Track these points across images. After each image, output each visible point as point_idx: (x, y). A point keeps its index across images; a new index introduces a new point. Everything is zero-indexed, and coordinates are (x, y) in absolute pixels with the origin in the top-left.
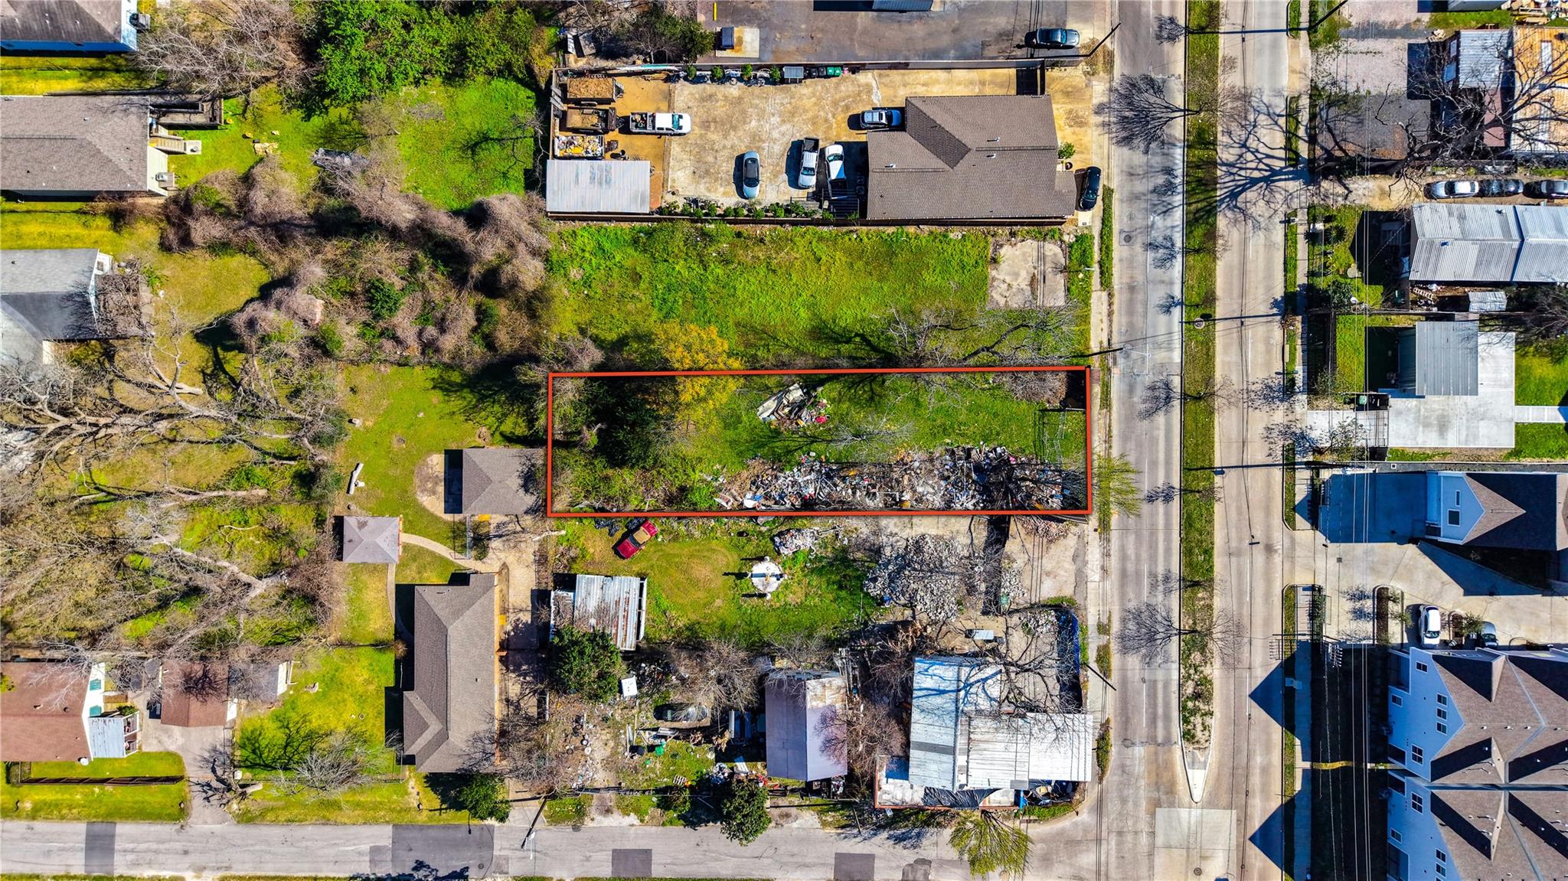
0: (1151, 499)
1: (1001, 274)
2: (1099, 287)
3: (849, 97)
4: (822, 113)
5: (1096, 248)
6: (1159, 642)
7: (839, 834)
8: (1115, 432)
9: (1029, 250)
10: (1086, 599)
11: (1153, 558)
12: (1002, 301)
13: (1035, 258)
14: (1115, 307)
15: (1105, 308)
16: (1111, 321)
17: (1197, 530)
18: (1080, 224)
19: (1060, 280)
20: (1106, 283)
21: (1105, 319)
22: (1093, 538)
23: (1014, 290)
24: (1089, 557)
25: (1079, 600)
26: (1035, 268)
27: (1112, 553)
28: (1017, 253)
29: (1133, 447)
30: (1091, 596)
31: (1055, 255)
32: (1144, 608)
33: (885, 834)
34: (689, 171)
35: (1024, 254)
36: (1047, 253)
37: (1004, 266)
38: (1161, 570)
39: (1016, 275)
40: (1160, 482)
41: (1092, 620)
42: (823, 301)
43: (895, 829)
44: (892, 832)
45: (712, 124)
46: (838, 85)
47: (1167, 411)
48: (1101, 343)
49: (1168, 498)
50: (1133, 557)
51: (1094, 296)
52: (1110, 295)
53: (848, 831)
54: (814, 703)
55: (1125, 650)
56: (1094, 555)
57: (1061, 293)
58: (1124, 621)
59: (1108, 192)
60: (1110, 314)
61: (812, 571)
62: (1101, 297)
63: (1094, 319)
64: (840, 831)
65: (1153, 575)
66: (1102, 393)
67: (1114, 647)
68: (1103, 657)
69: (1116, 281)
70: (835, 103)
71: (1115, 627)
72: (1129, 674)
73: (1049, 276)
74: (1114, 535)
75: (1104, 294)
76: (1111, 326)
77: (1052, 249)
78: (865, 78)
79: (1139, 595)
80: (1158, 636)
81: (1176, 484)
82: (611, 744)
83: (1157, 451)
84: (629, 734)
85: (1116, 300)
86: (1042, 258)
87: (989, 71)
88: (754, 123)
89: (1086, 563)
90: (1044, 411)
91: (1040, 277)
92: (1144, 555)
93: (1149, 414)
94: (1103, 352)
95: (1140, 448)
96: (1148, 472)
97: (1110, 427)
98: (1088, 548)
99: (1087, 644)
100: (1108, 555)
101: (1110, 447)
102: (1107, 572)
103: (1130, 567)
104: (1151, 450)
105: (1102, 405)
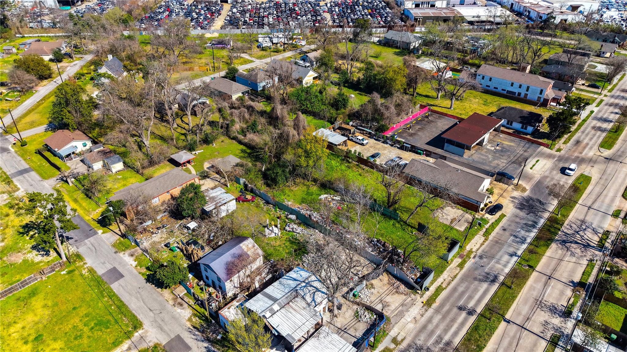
0: (461, 308)
1: (441, 212)
2: (482, 234)
4: (409, 158)
5: (488, 225)
7: (189, 328)
8: (458, 277)
9: (459, 212)
10: (396, 323)
11: (446, 331)
12: (437, 218)
13: (459, 215)
14: (486, 244)
15: (481, 241)
16: (481, 246)
17: (479, 334)
18: (485, 217)
19: (466, 225)
20: (486, 235)
21: (479, 244)
22: (419, 305)
23: (444, 218)
24: (411, 310)
25: (392, 320)
26: (457, 217)
27: (424, 316)
28: (453, 211)
29: (464, 287)
30: (400, 324)
31: (469, 218)
32: (425, 348)
33: (206, 345)
35: (456, 212)
36: (465, 216)
37: (444, 211)
38: (447, 338)
39: (448, 215)
40: (471, 305)
41: (393, 333)
43: (213, 346)
44: (210, 346)
45: (373, 147)
47: (490, 284)
48: (472, 249)
49: (471, 313)
50: (435, 324)
51: (478, 236)
52: (486, 240)
53: (194, 330)
54: (243, 246)
56: (415, 311)
57: (464, 228)
58: (410, 346)
59: (503, 216)
60: (482, 244)
61: (290, 241)
62: (481, 237)
63: (473, 241)
64: (191, 328)
65: (440, 338)
66: (461, 263)
69: (491, 237)
71: (403, 346)
73: (462, 222)
74: (431, 310)
75: (483, 239)
77: (468, 216)
79: (426, 340)
81: (479, 310)
82: (163, 239)
83: (476, 294)
84: (171, 241)
85: (487, 242)
86: (462, 216)
88: (385, 152)
89: (407, 311)
91: (458, 220)
92: (442, 327)
93: (481, 281)
94: (471, 252)
95: (467, 288)
96: (466, 299)
97: (457, 274)
98: (414, 306)
99: (382, 341)
100: (422, 316)
101: (452, 280)
102: (416, 321)
103: (430, 327)
104: (473, 292)
105: (458, 266)
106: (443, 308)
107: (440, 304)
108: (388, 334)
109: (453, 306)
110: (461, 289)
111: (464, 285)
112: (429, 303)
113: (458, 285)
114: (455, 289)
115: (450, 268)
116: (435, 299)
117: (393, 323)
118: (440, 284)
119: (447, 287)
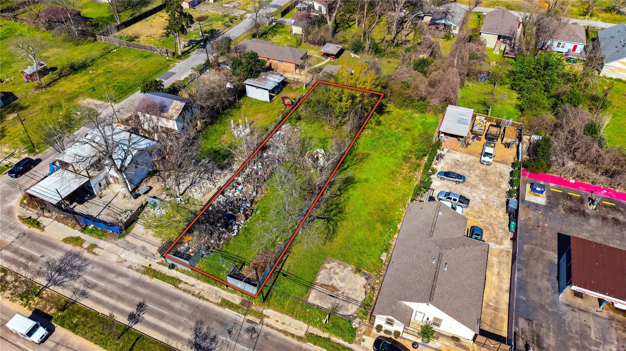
0: (141, 306)
1: (347, 271)
2: (310, 331)
3: (495, 232)
4: (485, 217)
5: (341, 341)
6: (53, 273)
8: (201, 302)
9: (357, 294)
10: (117, 245)
11: (104, 291)
12: (328, 266)
13: (350, 296)
14: (289, 338)
15: (292, 330)
16: (280, 331)
17: (94, 326)
18: (364, 337)
19: (327, 305)
20: (311, 338)
21: (283, 327)
22: (146, 262)
23: (333, 275)
24: (138, 256)
25: (121, 241)
26: (343, 293)
27: (129, 270)
28: (358, 287)
29: (183, 309)
30: (115, 248)
31: (347, 309)
32: (80, 273)
34: (459, 159)
35: (356, 290)
36: (350, 305)
37: (352, 275)
38: (93, 293)
39: (343, 280)
40: (147, 317)
41: (102, 243)
42: (368, 185)
45: (485, 173)
46: (504, 229)
47: (190, 342)
48: (268, 317)
49: (132, 317)
50: (115, 280)
51: (305, 326)
52: (300, 338)
54: (174, 104)
55: (69, 253)
56: (137, 260)
57: (317, 302)
58: (85, 260)
60: (286, 333)
62: (301, 329)
63: (287, 319)
65: (94, 286)
66: (232, 304)
67: (77, 249)
68: (77, 241)
70: (491, 224)
71: (86, 254)
72: (54, 251)
73: (333, 300)
74: (138, 275)
75: (302, 334)
76: (277, 329)
77: (352, 309)
78: (507, 245)
79: (91, 274)
80: (57, 274)
81: (139, 327)
83: (168, 323)
85: (295, 341)
86: (348, 300)
87: (506, 317)
88: (483, 188)
89: (136, 253)
90: (244, 264)
91: (334, 294)
92: (110, 287)
93: (197, 332)
94: (261, 316)
95: (180, 313)
96: (158, 311)
97: (207, 300)
98: (144, 258)
99: (92, 236)
100: (129, 267)
101: (193, 295)
102: (121, 262)
103: (111, 276)
104: (172, 319)
105: (224, 300)
106: (142, 286)
107: (148, 283)
108: (101, 239)
109: (145, 297)
110: (177, 305)
111: (185, 308)
112: (149, 271)
113: (185, 301)
114: (176, 298)
115: (217, 291)
116: (157, 278)
117: (116, 242)
118: (184, 280)
119: (180, 289)
